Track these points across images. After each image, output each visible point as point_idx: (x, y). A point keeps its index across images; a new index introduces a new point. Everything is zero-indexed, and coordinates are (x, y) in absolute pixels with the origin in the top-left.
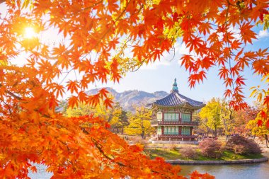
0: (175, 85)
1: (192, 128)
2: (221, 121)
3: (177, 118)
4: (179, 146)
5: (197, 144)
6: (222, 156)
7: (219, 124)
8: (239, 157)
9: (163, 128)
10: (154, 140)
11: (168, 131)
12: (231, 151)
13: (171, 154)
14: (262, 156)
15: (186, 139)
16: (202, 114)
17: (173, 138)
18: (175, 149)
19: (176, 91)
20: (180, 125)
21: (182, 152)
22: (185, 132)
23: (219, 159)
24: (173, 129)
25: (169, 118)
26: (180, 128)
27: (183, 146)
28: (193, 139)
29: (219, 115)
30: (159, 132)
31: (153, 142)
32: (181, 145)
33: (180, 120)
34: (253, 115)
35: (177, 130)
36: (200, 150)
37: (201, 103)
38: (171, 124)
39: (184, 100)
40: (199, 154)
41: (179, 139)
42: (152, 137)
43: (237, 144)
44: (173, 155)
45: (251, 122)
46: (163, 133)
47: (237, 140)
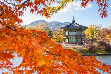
0: (74, 19)
1: (82, 39)
2: (95, 35)
3: (75, 34)
5: (84, 46)
7: (94, 37)
8: (103, 52)
9: (68, 39)
10: (65, 44)
11: (71, 40)
12: (100, 49)
15: (79, 44)
16: (86, 32)
17: (73, 43)
18: (74, 48)
19: (74, 22)
20: (76, 37)
21: (77, 50)
22: (79, 40)
23: (95, 53)
24: (73, 39)
25: (71, 34)
27: (78, 47)
28: (82, 44)
29: (94, 32)
30: (67, 41)
31: (64, 45)
32: (77, 46)
33: (76, 35)
34: (109, 32)
35: (75, 39)
36: (86, 49)
37: (86, 27)
39: (78, 26)
40: (85, 51)
41: (76, 44)
42: (64, 43)
43: (102, 46)
45: (108, 36)
47: (102, 44)
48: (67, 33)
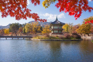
0: (57, 18)
2: (69, 29)
3: (57, 28)
4: (58, 36)
6: (70, 38)
8: (75, 39)
9: (53, 31)
11: (55, 31)
12: (73, 37)
13: (56, 38)
14: (81, 39)
15: (60, 34)
16: (63, 27)
17: (56, 33)
18: (57, 37)
19: (57, 20)
22: (60, 32)
23: (70, 39)
25: (55, 28)
26: (58, 30)
28: (62, 34)
29: (68, 28)
30: (52, 32)
31: (51, 35)
32: (59, 35)
33: (58, 28)
34: (78, 28)
35: (57, 31)
36: (64, 37)
37: (64, 23)
38: (56, 29)
39: (59, 22)
40: (64, 38)
42: (50, 34)
43: (75, 35)
44: (57, 38)
45: (77, 30)
46: (53, 32)
48: (52, 27)
